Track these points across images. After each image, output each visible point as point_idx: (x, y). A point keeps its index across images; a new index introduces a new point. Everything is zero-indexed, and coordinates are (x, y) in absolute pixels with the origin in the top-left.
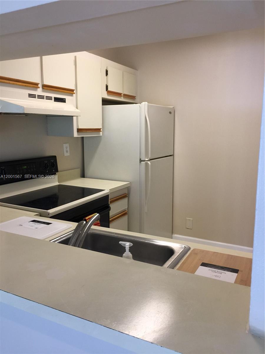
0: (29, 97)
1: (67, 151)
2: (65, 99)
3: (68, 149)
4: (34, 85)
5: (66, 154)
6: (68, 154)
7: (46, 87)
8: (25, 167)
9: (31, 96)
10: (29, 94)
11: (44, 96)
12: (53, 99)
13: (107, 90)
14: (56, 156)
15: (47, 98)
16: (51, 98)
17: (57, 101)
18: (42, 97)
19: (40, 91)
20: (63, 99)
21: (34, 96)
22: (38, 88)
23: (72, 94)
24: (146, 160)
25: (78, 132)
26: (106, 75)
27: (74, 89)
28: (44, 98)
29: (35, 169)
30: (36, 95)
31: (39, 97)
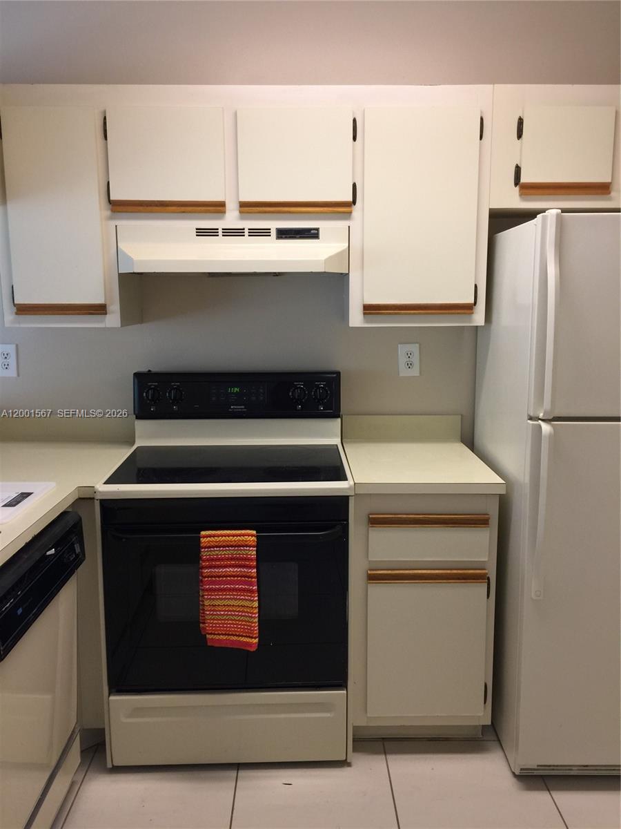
0: (197, 235)
1: (410, 365)
2: (317, 229)
3: (416, 359)
4: (218, 208)
5: (404, 372)
6: (415, 371)
7: (247, 208)
8: (236, 390)
9: (201, 232)
10: (197, 229)
11: (244, 229)
12: (273, 233)
13: (519, 181)
14: (339, 373)
15: (255, 233)
16: (265, 233)
17: (286, 238)
18: (238, 232)
19: (232, 219)
20: (309, 230)
21: (212, 232)
22: (225, 212)
23: (344, 212)
24: (541, 415)
25: (364, 314)
26: (520, 136)
27: (351, 199)
28: (244, 232)
29: (262, 398)
30: (218, 229)
31: (229, 232)
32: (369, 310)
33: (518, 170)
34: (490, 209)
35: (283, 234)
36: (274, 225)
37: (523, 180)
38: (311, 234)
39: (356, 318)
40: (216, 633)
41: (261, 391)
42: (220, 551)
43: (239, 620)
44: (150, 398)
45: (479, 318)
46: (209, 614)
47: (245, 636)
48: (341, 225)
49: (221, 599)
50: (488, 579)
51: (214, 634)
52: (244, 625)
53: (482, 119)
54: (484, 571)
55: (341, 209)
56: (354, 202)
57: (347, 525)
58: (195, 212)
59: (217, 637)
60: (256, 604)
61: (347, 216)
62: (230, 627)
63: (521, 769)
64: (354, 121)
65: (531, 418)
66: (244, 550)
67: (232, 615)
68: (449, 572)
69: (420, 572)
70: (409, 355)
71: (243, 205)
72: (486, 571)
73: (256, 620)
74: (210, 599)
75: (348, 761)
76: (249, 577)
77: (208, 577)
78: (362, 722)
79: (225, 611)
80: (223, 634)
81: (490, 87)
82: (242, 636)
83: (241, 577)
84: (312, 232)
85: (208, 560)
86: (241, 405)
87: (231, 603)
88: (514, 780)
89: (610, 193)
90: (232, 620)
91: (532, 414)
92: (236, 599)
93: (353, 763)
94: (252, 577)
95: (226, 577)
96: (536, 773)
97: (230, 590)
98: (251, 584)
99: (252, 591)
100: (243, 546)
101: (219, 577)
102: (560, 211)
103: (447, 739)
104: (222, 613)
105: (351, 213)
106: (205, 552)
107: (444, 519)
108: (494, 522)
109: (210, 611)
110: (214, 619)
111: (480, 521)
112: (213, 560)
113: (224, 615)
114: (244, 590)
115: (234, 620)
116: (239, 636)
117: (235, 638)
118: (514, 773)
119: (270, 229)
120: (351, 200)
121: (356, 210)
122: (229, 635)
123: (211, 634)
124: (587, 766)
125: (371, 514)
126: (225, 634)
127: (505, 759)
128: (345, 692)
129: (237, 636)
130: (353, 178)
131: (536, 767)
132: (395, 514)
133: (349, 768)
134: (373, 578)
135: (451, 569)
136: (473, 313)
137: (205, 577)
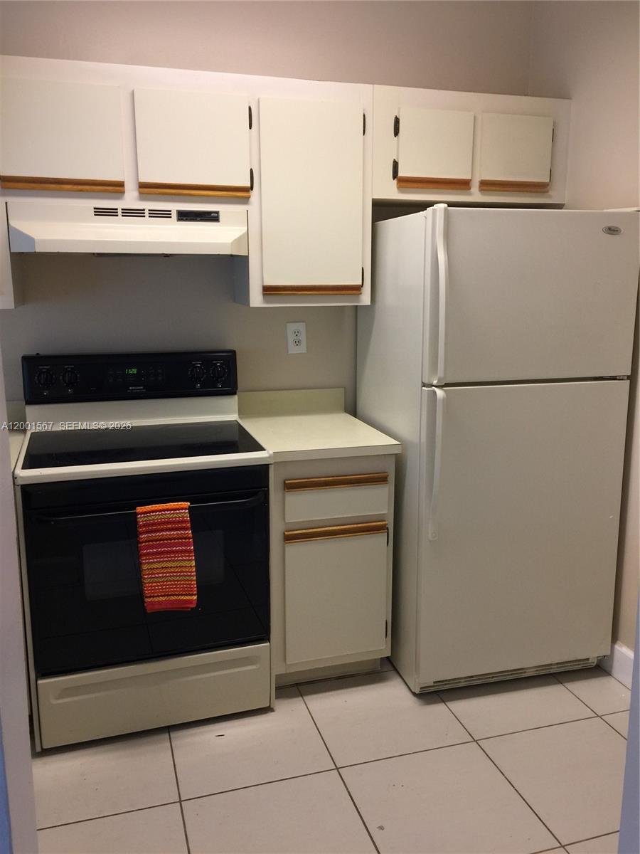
0: (95, 215)
1: (298, 343)
2: (217, 213)
3: (303, 337)
4: (116, 188)
5: (293, 350)
6: (302, 349)
7: (147, 189)
8: (135, 371)
9: (99, 212)
10: (95, 208)
11: (144, 210)
12: (174, 215)
13: (397, 175)
14: (235, 352)
15: (155, 214)
16: (166, 214)
17: (187, 220)
18: (138, 213)
19: (131, 199)
20: (209, 213)
21: (111, 212)
22: (124, 192)
23: (242, 197)
24: (435, 382)
25: (264, 295)
26: (396, 133)
27: (248, 185)
28: (144, 213)
29: (160, 378)
30: (117, 209)
31: (128, 213)
32: (268, 291)
33: (396, 165)
34: (373, 199)
35: (184, 216)
36: (175, 207)
37: (401, 174)
38: (212, 217)
39: (256, 299)
40: (156, 595)
41: (160, 371)
42: (156, 515)
43: (178, 581)
44: (42, 382)
45: (365, 299)
46: (148, 578)
47: (184, 595)
48: (240, 209)
49: (159, 562)
50: (388, 529)
51: (153, 597)
52: (183, 584)
53: (364, 116)
54: (384, 523)
55: (240, 194)
56: (252, 188)
57: (268, 491)
58: (94, 191)
59: (156, 599)
60: (193, 563)
61: (245, 200)
62: (170, 588)
63: (421, 688)
64: (250, 109)
65: (424, 385)
66: (180, 513)
67: (170, 576)
68: (355, 526)
69: (330, 528)
70: (297, 333)
71: (143, 186)
72: (386, 522)
73: (195, 578)
74: (148, 563)
75: (272, 707)
76: (185, 538)
77: (145, 542)
78: (282, 671)
79: (163, 573)
80: (162, 596)
81: (370, 87)
82: (182, 595)
83: (178, 539)
84: (212, 215)
85: (144, 526)
86: (139, 386)
87: (169, 565)
88: (414, 699)
89: (470, 189)
90: (170, 581)
91: (426, 381)
92: (174, 561)
93: (275, 708)
94: (189, 538)
95: (163, 540)
96: (432, 689)
97: (168, 552)
98: (188, 544)
99: (189, 551)
100: (179, 509)
101: (156, 541)
102: (446, 205)
103: (352, 676)
104: (161, 575)
105: (249, 198)
106: (141, 518)
107: (351, 479)
108: (392, 478)
109: (148, 575)
110: (152, 583)
111: (379, 479)
112: (149, 525)
113: (163, 577)
114: (182, 551)
115: (174, 581)
116: (179, 595)
117: (175, 598)
118: (414, 694)
119: (170, 211)
120: (250, 185)
121: (254, 194)
122: (168, 595)
123: (150, 597)
124: (472, 677)
125: (287, 480)
126: (165, 596)
127: (403, 683)
128: (268, 644)
129: (176, 595)
130: (251, 164)
131: (432, 684)
132: (308, 478)
133: (273, 713)
134: (288, 538)
135: (357, 524)
136: (361, 294)
137: (143, 542)
